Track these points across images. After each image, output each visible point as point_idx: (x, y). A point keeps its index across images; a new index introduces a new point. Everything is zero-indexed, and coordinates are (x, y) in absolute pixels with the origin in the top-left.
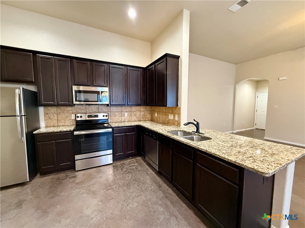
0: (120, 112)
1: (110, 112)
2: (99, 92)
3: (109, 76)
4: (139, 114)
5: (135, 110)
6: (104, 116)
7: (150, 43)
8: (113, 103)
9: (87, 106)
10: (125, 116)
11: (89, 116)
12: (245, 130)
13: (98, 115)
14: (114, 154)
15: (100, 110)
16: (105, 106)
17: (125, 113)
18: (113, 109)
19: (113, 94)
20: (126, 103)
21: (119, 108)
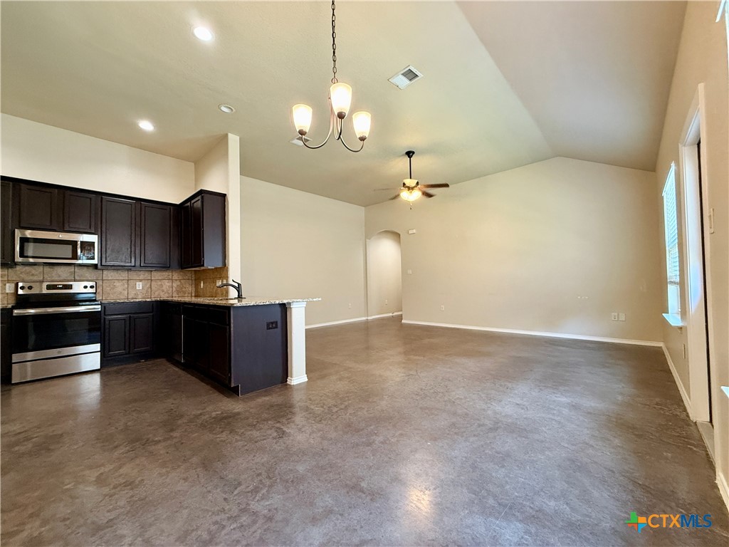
0: (124, 281)
1: (103, 280)
2: (76, 242)
3: (99, 215)
4: (168, 284)
5: (160, 278)
6: (86, 287)
7: (193, 164)
8: (108, 263)
9: (47, 269)
10: (137, 288)
11: (49, 287)
12: (391, 314)
13: (71, 285)
14: (103, 352)
15: (78, 275)
16: (91, 270)
17: (137, 283)
18: (108, 274)
19: (108, 246)
20: (138, 264)
21: (124, 275)
